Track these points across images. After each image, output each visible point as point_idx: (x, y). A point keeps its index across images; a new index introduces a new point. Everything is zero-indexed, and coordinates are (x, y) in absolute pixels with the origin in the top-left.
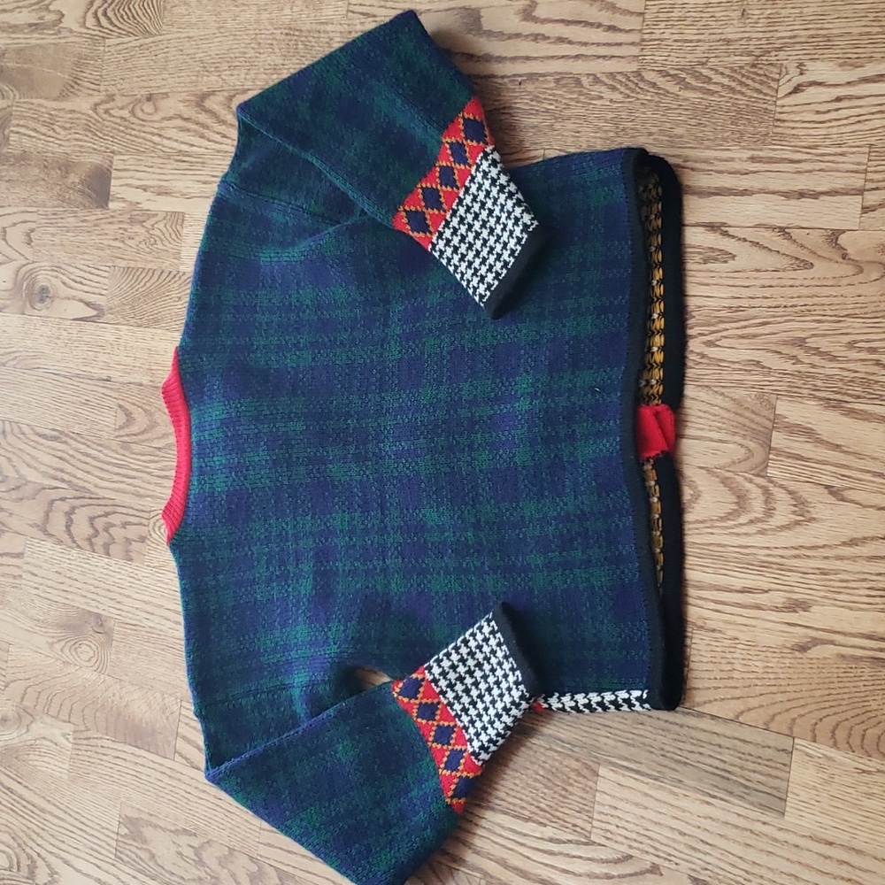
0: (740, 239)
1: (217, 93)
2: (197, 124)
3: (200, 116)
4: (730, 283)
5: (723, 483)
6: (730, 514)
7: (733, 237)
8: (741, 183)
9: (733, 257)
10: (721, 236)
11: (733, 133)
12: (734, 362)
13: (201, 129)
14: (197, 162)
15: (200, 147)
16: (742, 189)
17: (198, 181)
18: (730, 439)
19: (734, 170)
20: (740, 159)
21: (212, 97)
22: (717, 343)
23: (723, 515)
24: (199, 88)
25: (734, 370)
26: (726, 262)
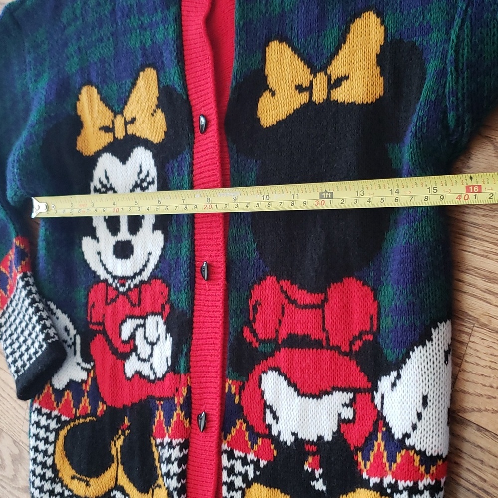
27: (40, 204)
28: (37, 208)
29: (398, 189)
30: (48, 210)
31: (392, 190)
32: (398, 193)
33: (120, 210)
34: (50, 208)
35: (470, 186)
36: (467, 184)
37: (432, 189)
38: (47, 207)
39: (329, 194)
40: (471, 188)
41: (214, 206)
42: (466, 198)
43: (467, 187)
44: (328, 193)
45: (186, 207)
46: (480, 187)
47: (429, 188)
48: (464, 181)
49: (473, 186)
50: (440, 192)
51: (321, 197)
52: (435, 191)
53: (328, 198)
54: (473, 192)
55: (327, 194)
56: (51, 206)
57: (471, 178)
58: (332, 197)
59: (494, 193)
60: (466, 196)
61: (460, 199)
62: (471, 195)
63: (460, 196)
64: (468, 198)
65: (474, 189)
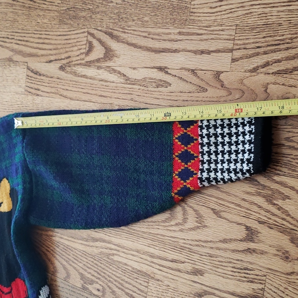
0: (173, 75)
4: (169, 98)
7: (170, 74)
8: (174, 46)
10: (165, 74)
11: (170, 20)
16: (174, 49)
20: (174, 33)
26: (167, 87)
27: (18, 121)
28: (17, 124)
29: (203, 111)
30: (23, 124)
31: (200, 112)
32: (203, 113)
33: (61, 124)
34: (24, 123)
35: (237, 109)
36: (236, 108)
38: (22, 123)
39: (169, 114)
40: (238, 110)
41: (110, 121)
42: (235, 115)
43: (236, 110)
45: (96, 122)
46: (242, 109)
47: (218, 111)
48: (234, 107)
49: (239, 109)
50: (223, 112)
51: (165, 116)
52: (220, 112)
53: (169, 116)
54: (239, 112)
55: (168, 114)
56: (24, 122)
57: (238, 105)
58: (170, 116)
59: (248, 112)
60: (235, 114)
61: (232, 115)
62: (238, 114)
63: (232, 114)
64: (236, 115)
65: (239, 111)
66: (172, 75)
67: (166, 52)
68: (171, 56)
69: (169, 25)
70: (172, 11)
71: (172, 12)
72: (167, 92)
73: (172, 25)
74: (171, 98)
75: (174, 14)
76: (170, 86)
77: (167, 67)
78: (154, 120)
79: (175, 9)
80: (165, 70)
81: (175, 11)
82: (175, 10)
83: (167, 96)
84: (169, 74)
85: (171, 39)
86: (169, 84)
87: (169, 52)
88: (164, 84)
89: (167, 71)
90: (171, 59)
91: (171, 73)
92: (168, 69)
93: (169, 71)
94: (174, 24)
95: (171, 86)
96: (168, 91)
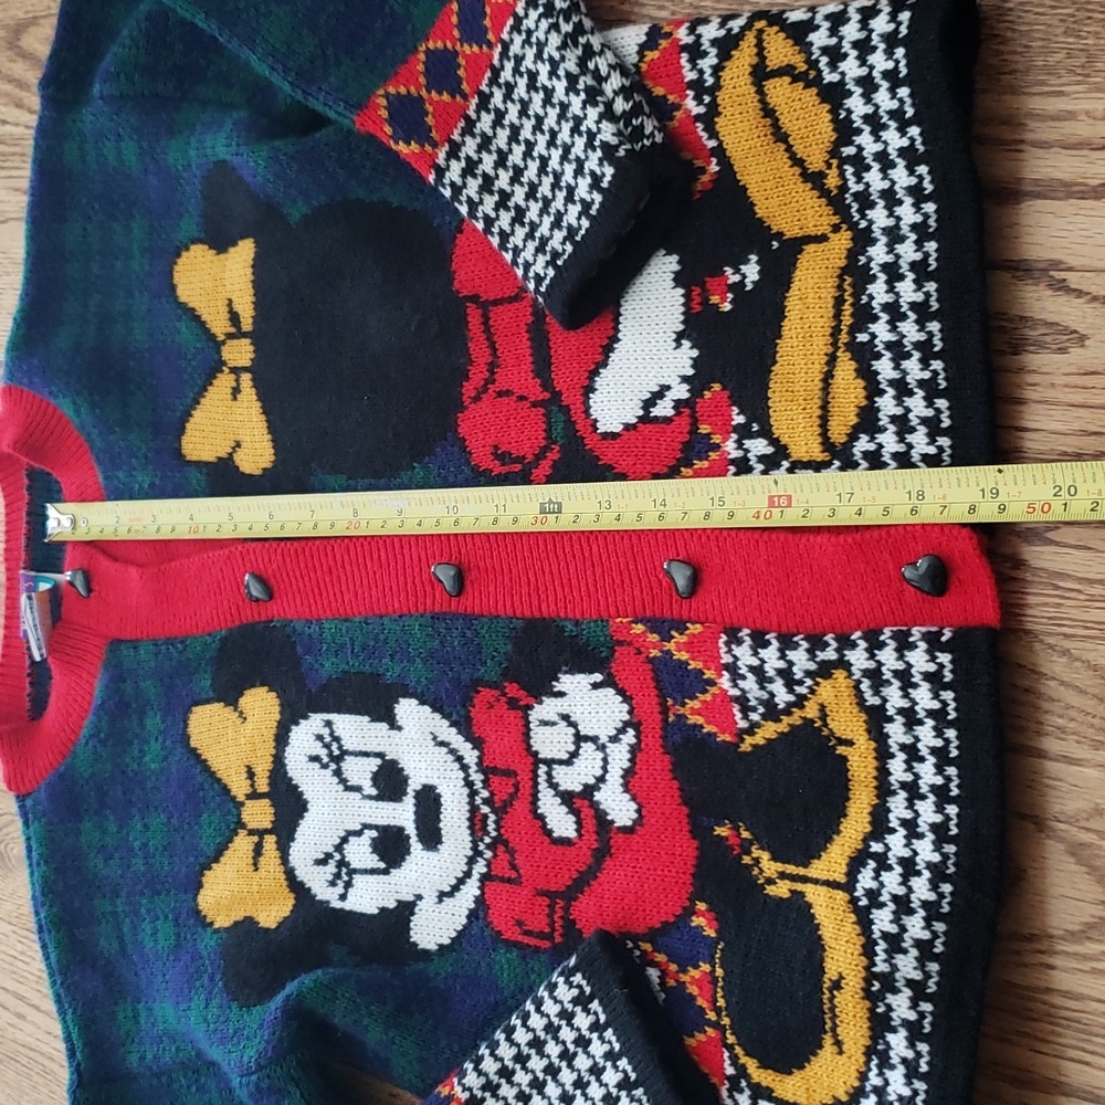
0: (1095, 299)
1: (42, 21)
2: (10, 82)
3: (12, 65)
4: (1078, 398)
5: (1073, 855)
6: (1091, 926)
7: (1079, 293)
8: (1094, 170)
9: (1081, 339)
10: (1050, 292)
11: (1069, 56)
12: (1091, 582)
13: (17, 90)
14: (14, 154)
15: (17, 125)
16: (1096, 182)
17: (16, 190)
18: (1089, 756)
19: (1073, 140)
20: (1087, 113)
21: (32, 29)
22: (1050, 535)
23: (1076, 928)
24: (11, 13)
25: (1092, 599)
26: (1063, 351)
33: (201, 528)
35: (774, 496)
36: (769, 492)
37: (716, 500)
38: (74, 522)
40: (776, 499)
41: (363, 523)
43: (771, 498)
44: (554, 503)
46: (789, 497)
48: (766, 487)
49: (780, 497)
54: (779, 506)
57: (776, 482)
60: (768, 514)
61: (758, 517)
62: (776, 511)
63: (758, 512)
64: (771, 516)
65: (782, 501)
66: (1089, 297)
67: (1052, 195)
68: (1082, 212)
69: (1062, 81)
70: (1074, 16)
71: (1074, 22)
72: (1068, 370)
73: (1080, 78)
74: (1087, 396)
75: (1086, 29)
76: (1083, 346)
77: (1061, 262)
78: (505, 526)
79: (1090, 7)
80: (1052, 273)
81: (1089, 18)
82: (1092, 11)
83: (1066, 390)
84: (1075, 290)
85: (1077, 141)
86: (1075, 335)
87: (1070, 196)
88: (1048, 339)
89: (1065, 280)
90: (1084, 226)
91: (1085, 289)
92: (1070, 269)
93: (1074, 279)
94: (1088, 76)
95: (1087, 343)
96: (1073, 369)
